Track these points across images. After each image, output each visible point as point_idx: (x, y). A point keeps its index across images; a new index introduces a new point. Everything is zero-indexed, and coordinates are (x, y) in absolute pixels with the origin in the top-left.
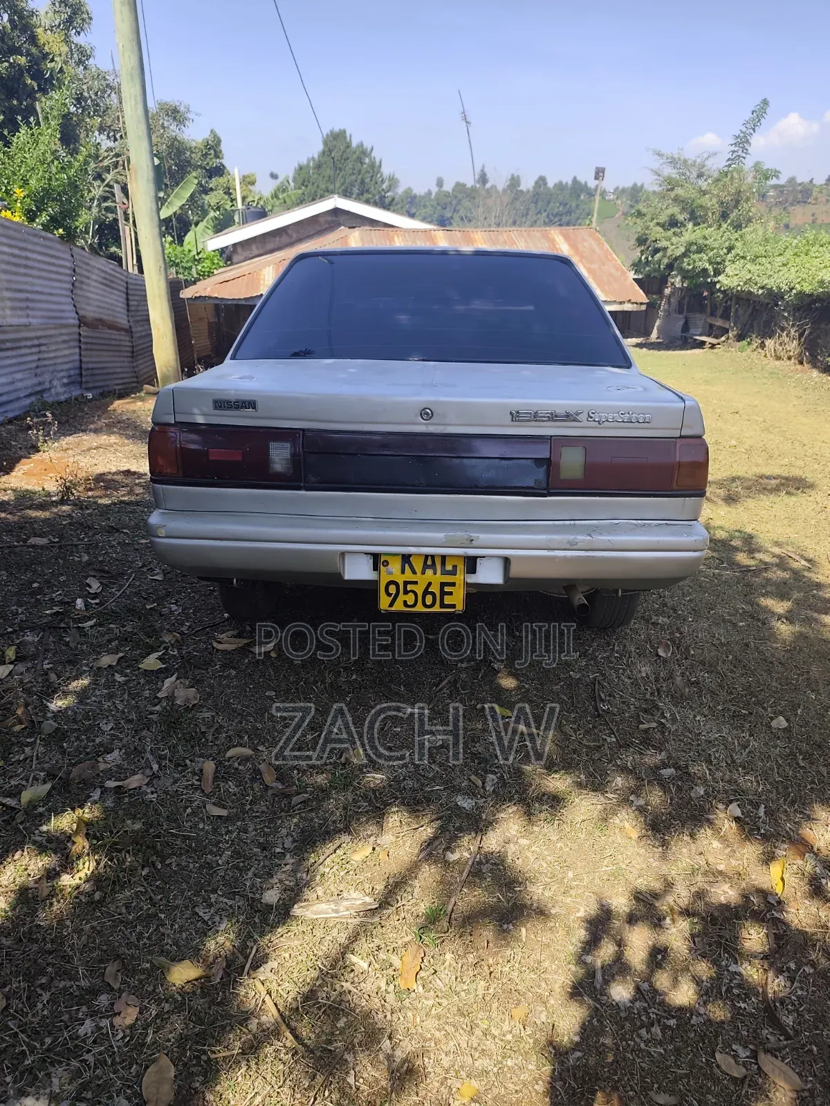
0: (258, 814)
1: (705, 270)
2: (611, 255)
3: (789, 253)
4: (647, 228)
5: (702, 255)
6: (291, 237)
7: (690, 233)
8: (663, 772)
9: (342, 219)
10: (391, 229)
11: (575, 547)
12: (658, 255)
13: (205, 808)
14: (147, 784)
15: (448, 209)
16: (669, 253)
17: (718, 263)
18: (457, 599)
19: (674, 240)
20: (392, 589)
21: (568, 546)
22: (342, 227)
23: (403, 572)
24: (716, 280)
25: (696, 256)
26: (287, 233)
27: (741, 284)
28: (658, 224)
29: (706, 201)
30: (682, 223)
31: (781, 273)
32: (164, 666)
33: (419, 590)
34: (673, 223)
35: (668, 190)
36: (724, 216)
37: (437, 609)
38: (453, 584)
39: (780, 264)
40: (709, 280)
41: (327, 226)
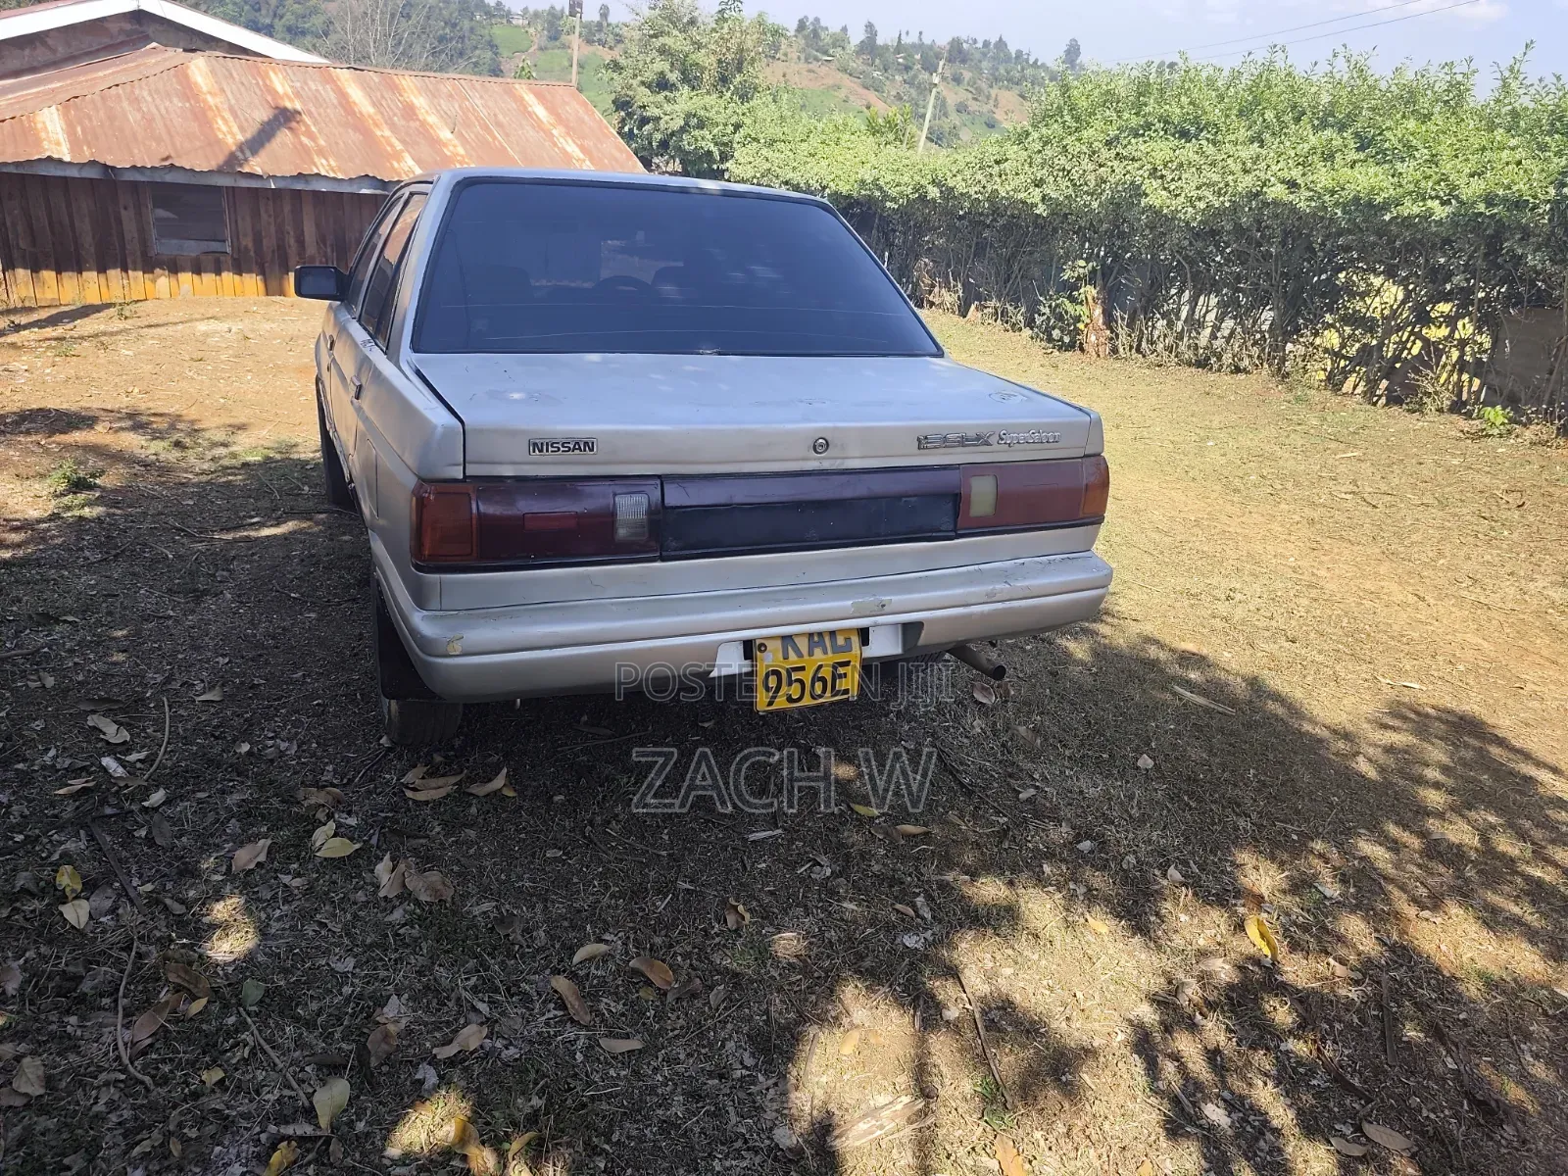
0: (676, 1032)
1: (709, 153)
2: (607, 128)
3: (814, 140)
4: (630, 87)
5: (705, 132)
6: (54, 51)
7: (685, 101)
8: (1081, 846)
9: (150, 30)
10: (260, 59)
11: (994, 599)
12: (647, 127)
13: (599, 1045)
14: (489, 1036)
15: (263, 12)
16: (662, 125)
17: (725, 145)
18: (851, 682)
19: (668, 108)
20: (772, 682)
21: (985, 599)
22: (154, 44)
23: (786, 658)
24: (723, 167)
25: (696, 133)
26: (44, 44)
27: (758, 175)
28: (643, 83)
29: (701, 57)
30: (674, 85)
31: (808, 166)
32: (357, 846)
33: (807, 677)
34: (662, 85)
35: (651, 36)
36: (724, 80)
37: (828, 698)
38: (846, 664)
39: (806, 153)
40: (715, 167)
41: (121, 38)
